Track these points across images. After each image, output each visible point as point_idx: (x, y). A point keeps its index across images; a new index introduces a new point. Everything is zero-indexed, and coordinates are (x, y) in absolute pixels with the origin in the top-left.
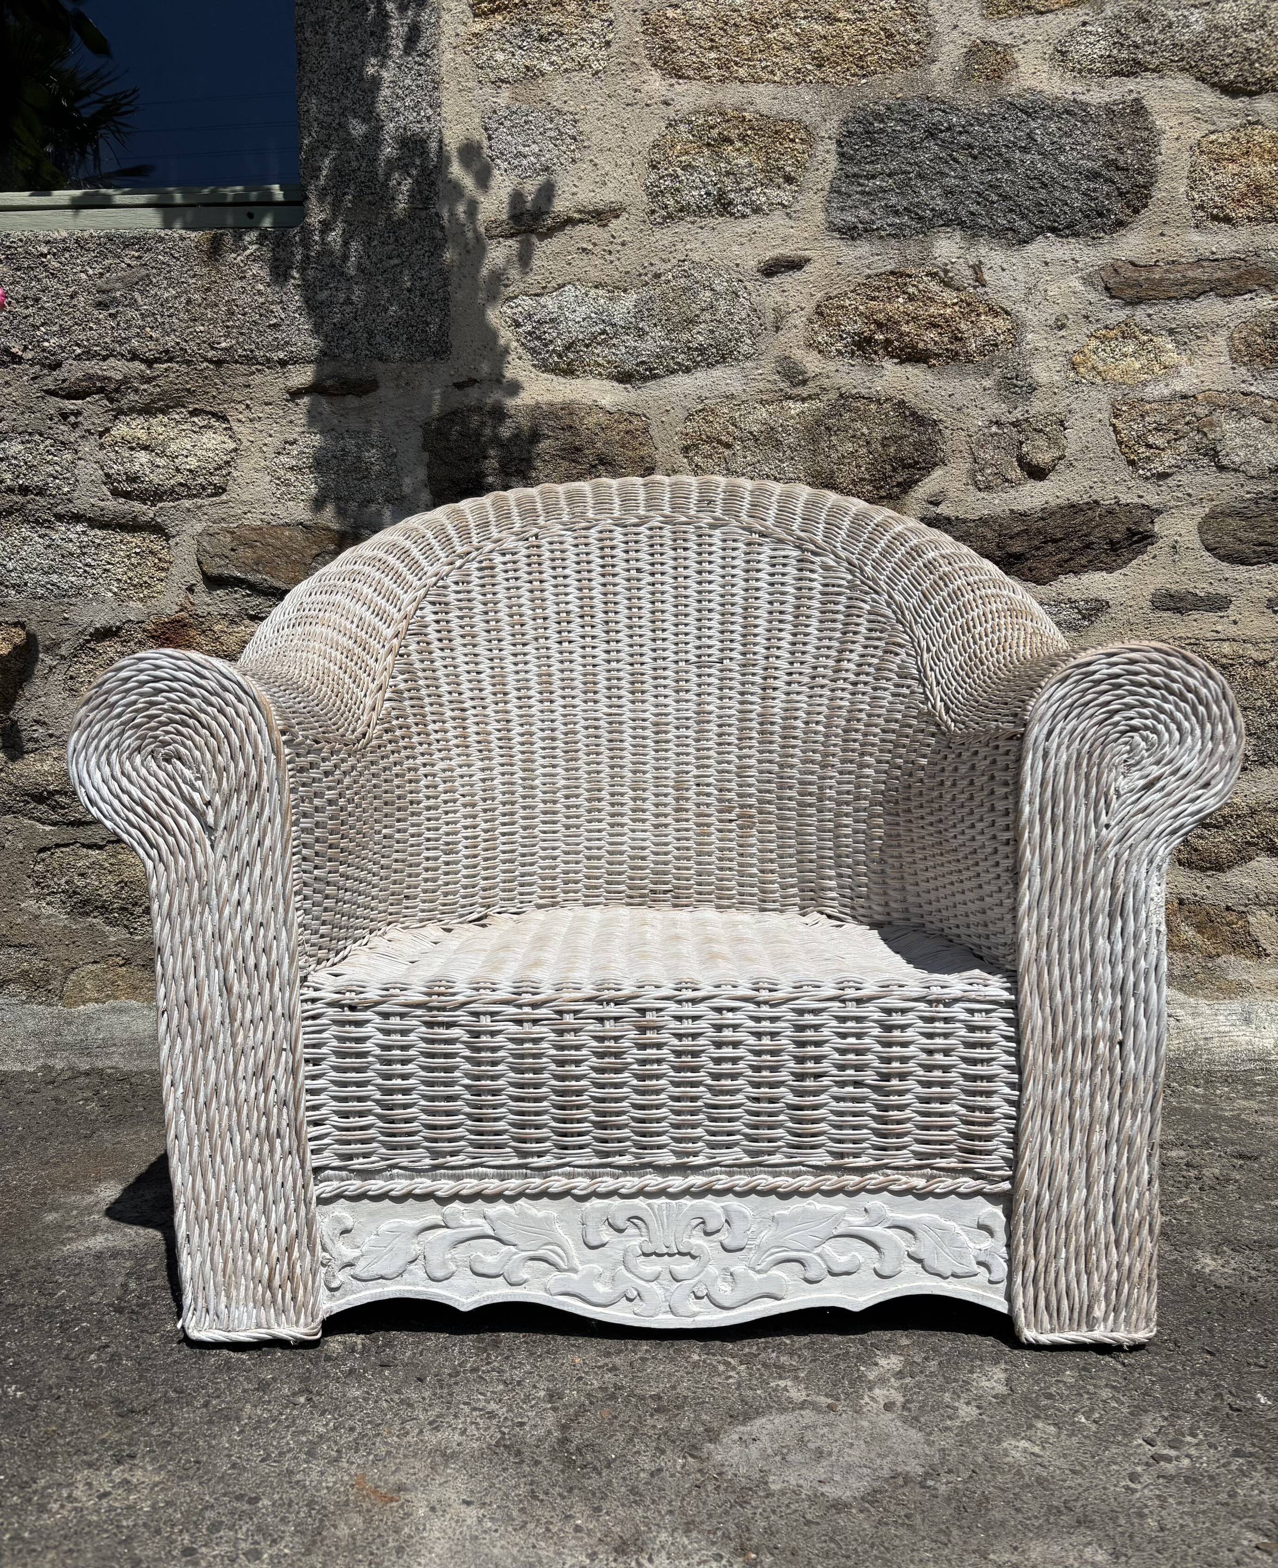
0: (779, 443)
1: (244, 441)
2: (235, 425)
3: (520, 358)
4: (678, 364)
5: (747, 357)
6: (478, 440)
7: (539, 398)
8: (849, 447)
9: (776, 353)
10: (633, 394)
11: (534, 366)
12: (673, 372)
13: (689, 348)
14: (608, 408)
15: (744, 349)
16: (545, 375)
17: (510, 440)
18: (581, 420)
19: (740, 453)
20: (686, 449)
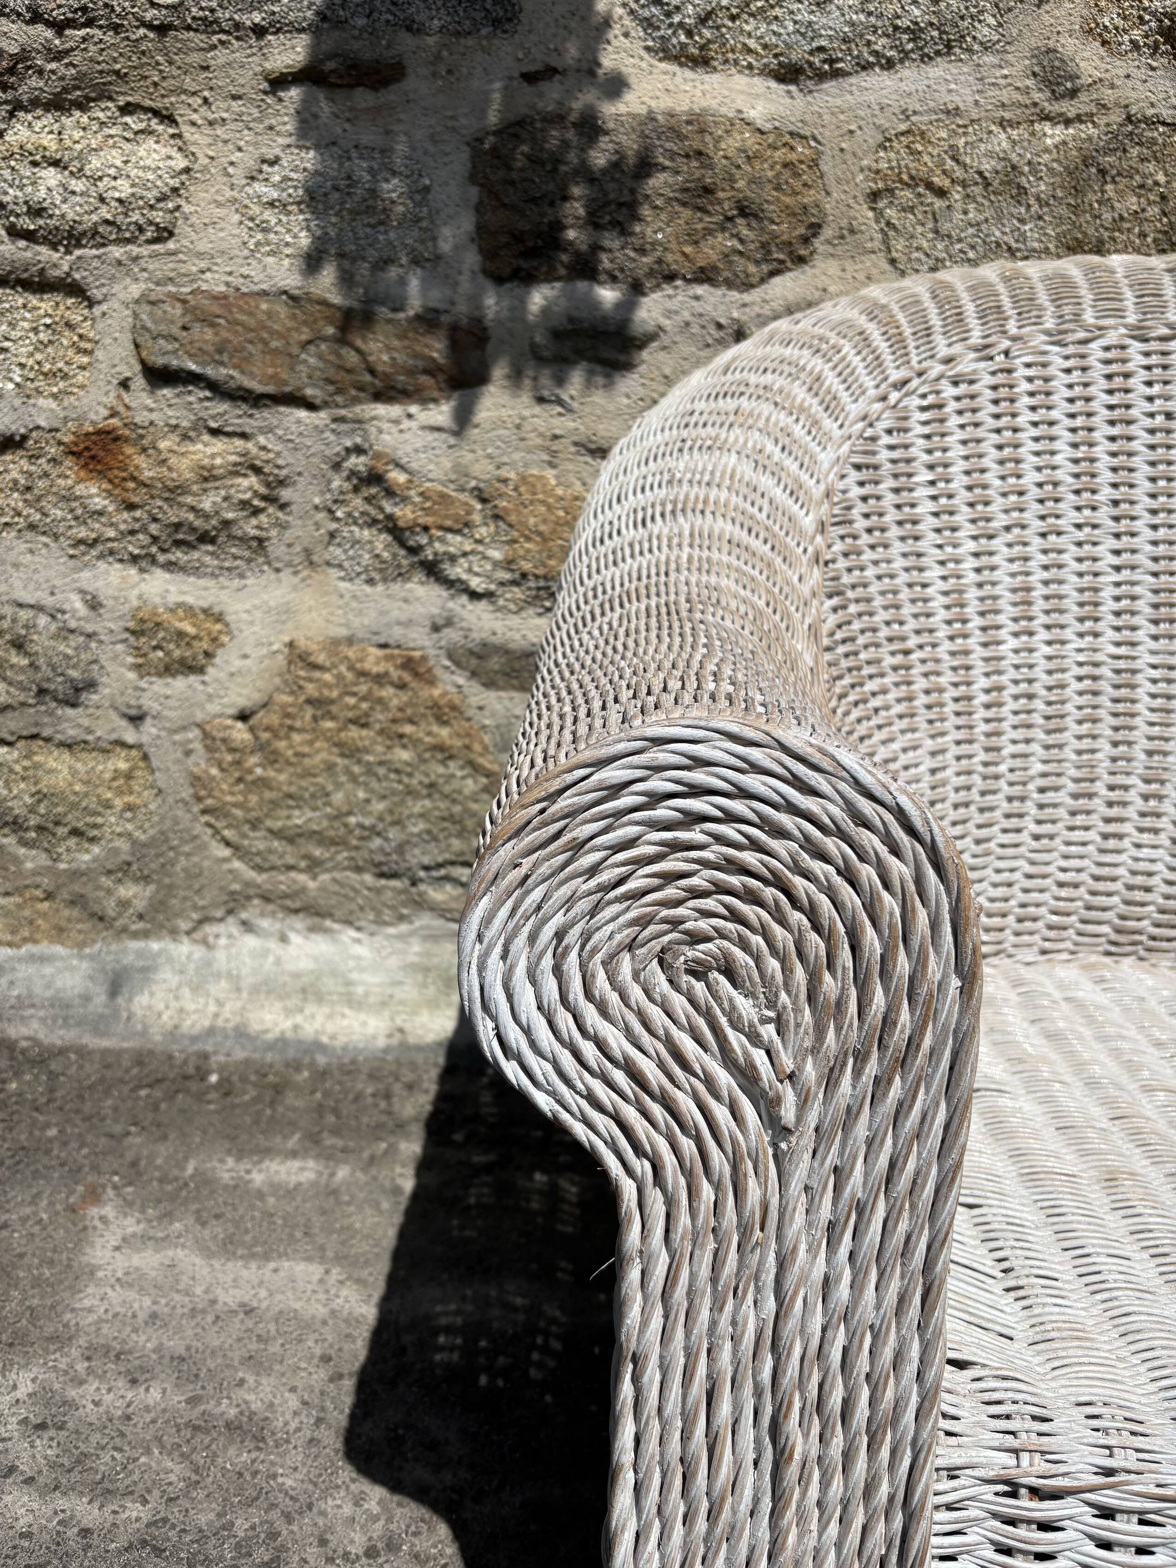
0: (1022, 190)
1: (200, 155)
2: (187, 131)
3: (626, 35)
4: (876, 53)
5: (986, 47)
6: (555, 170)
7: (653, 104)
8: (1133, 204)
9: (1034, 43)
10: (800, 101)
11: (648, 48)
12: (866, 67)
13: (896, 28)
14: (760, 123)
15: (984, 32)
16: (663, 65)
17: (604, 171)
18: (718, 140)
19: (959, 206)
20: (874, 196)
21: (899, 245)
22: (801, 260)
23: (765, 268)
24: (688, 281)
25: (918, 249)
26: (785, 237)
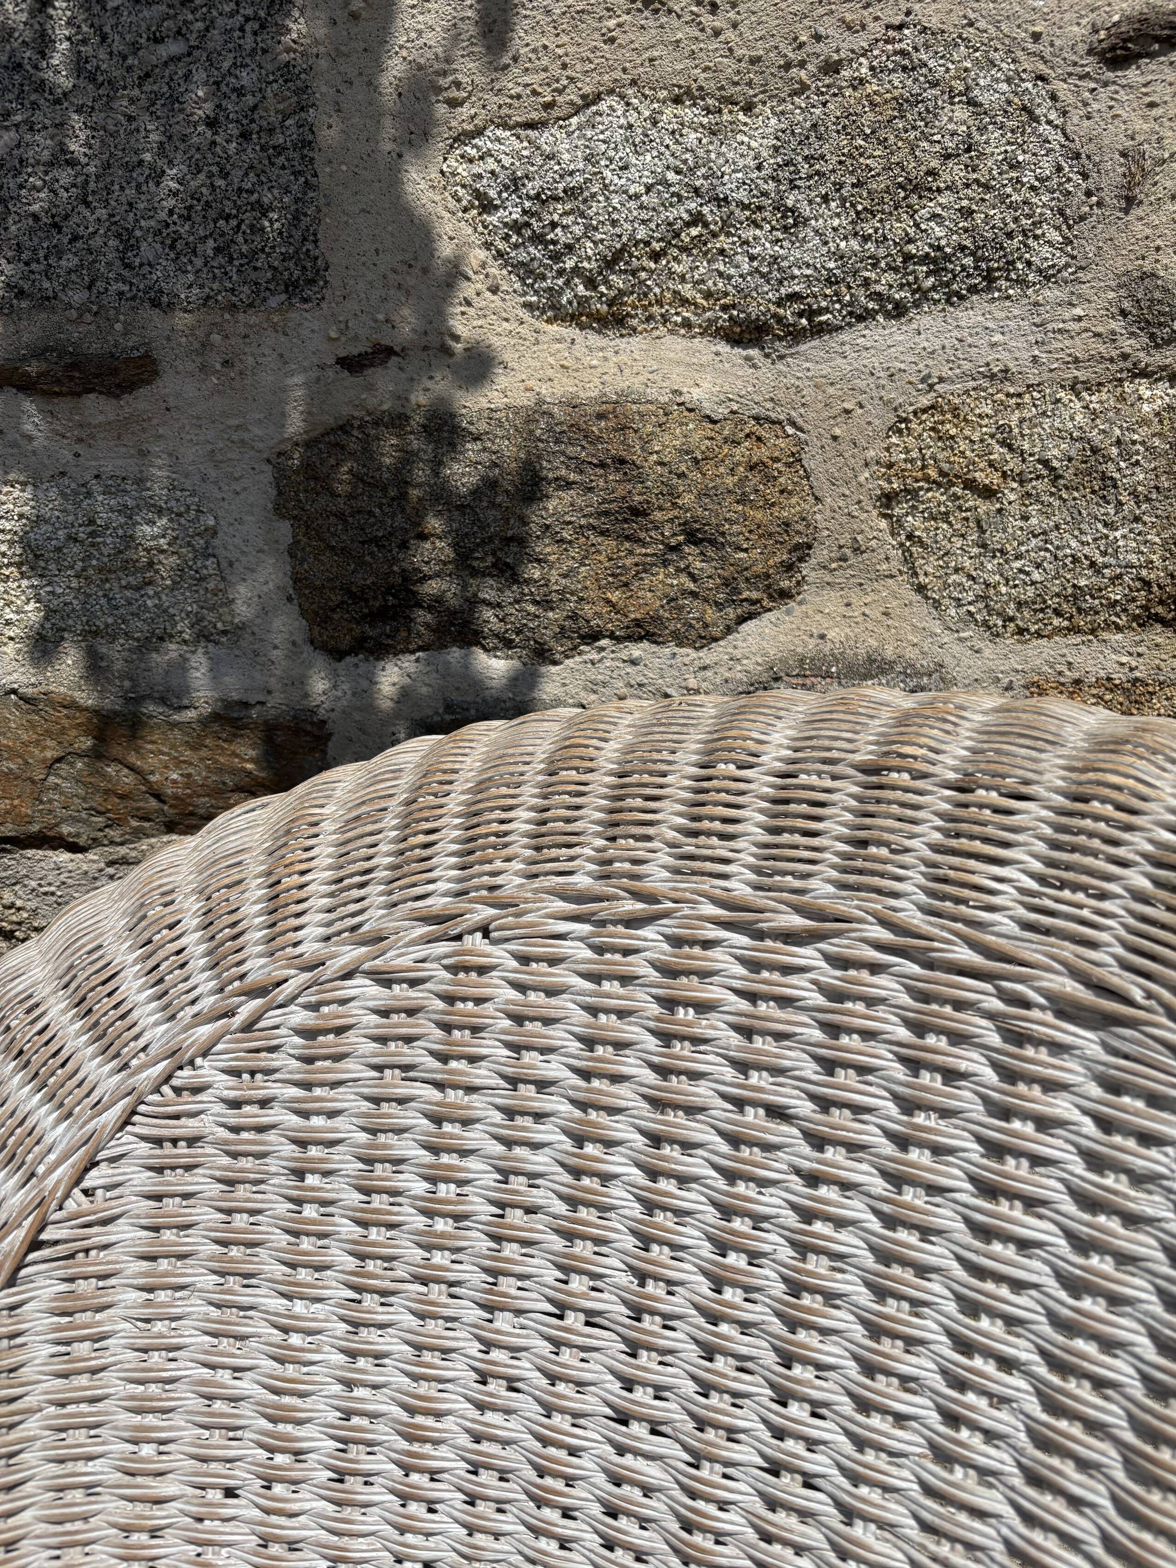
0: (1109, 482)
3: (494, 290)
4: (878, 296)
5: (1047, 276)
6: (401, 495)
7: (544, 390)
9: (1120, 265)
10: (767, 372)
11: (529, 306)
12: (864, 317)
13: (908, 258)
14: (708, 408)
15: (1043, 254)
16: (554, 329)
17: (475, 492)
18: (646, 442)
19: (1015, 508)
20: (888, 499)
21: (929, 566)
22: (785, 595)
23: (731, 613)
24: (618, 640)
25: (957, 570)
26: (759, 568)
